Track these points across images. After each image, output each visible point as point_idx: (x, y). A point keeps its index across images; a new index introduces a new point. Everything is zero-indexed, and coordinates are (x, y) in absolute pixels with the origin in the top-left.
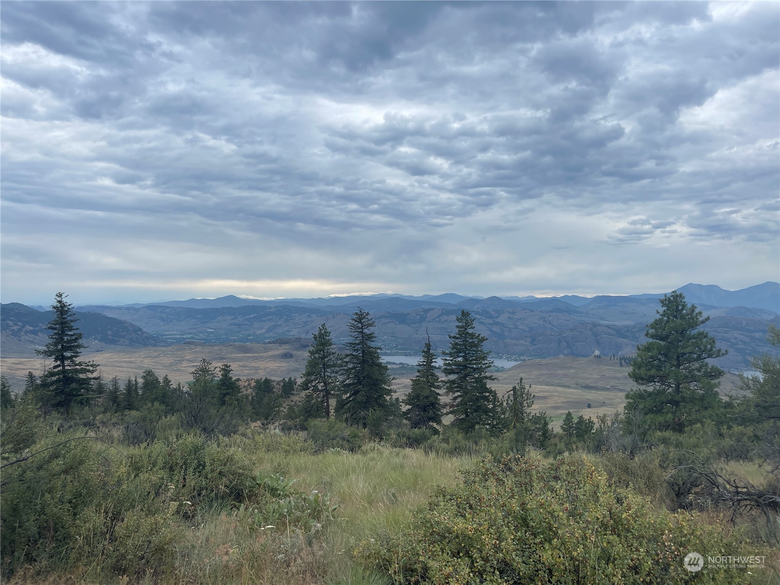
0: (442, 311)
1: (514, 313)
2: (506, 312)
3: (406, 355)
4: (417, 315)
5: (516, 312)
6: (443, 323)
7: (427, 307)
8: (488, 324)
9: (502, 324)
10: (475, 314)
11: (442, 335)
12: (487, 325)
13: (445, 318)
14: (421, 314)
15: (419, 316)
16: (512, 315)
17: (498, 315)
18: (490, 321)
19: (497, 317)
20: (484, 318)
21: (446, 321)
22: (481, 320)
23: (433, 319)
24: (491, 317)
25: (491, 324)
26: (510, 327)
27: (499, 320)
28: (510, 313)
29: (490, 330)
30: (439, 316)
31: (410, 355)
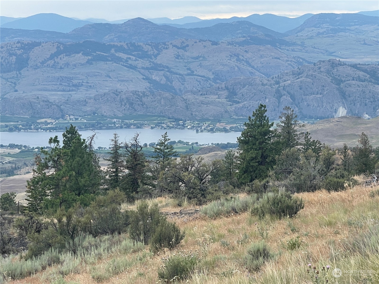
0: (58, 47)
1: (184, 48)
2: (171, 46)
3: (11, 130)
4: (11, 55)
5: (188, 46)
6: (61, 68)
7: (27, 40)
8: (143, 68)
9: (167, 67)
10: (116, 51)
11: (64, 91)
12: (142, 71)
13: (63, 59)
14: (19, 52)
15: (14, 57)
16: (181, 52)
17: (156, 52)
18: (146, 63)
19: (156, 56)
20: (134, 58)
21: (67, 65)
22: (130, 62)
23: (43, 63)
24: (144, 55)
25: (147, 69)
26: (181, 72)
27: (158, 60)
28: (178, 48)
29: (147, 79)
30: (52, 57)
31: (19, 130)
